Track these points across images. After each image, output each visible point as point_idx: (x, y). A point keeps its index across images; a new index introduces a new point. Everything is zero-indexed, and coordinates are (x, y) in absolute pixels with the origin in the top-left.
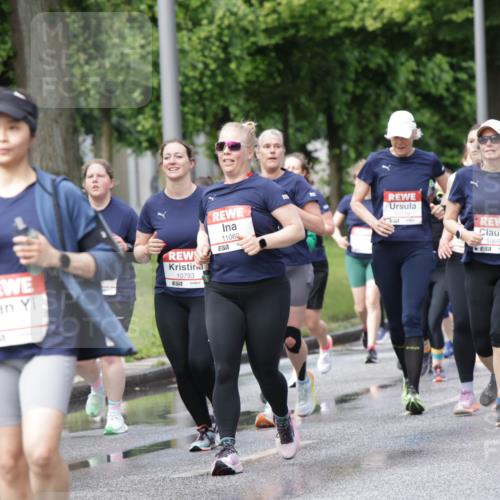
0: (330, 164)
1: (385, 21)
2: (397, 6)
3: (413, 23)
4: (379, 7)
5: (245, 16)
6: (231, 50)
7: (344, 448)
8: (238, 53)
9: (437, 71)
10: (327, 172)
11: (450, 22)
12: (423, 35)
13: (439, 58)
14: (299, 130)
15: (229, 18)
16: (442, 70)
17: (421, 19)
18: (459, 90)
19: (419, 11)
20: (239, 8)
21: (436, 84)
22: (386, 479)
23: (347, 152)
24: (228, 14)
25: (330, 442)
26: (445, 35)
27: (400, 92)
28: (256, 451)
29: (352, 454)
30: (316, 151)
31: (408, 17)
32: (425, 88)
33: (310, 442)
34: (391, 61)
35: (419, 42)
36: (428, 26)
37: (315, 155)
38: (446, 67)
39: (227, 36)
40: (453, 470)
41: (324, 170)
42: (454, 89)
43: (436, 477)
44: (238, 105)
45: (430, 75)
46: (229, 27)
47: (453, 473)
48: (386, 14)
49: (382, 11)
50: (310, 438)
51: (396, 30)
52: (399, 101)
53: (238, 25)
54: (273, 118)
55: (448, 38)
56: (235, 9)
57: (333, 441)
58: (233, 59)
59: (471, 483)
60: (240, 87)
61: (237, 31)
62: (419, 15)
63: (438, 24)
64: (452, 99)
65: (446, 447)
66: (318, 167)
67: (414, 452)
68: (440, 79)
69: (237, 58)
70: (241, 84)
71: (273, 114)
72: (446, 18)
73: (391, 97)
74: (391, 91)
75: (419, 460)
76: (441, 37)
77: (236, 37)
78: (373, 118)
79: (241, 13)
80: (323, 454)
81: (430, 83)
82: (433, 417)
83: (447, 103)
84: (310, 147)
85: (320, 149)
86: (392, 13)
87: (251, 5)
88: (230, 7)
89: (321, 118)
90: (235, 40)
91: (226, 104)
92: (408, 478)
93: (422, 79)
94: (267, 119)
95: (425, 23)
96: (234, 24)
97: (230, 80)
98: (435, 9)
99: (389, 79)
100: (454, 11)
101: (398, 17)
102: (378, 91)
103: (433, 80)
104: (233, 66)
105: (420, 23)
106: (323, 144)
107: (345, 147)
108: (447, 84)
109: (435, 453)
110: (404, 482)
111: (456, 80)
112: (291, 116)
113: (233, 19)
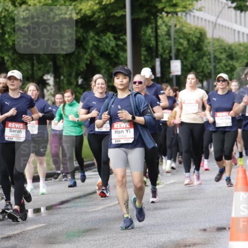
0: (54, 86)
1: (82, 15)
2: (88, 8)
3: (96, 16)
4: (79, 8)
5: (13, 11)
6: (5, 28)
7: (61, 227)
8: (9, 30)
9: (108, 40)
10: (53, 90)
11: (114, 16)
12: (100, 22)
13: (109, 34)
14: (39, 69)
15: (4, 13)
16: (110, 40)
17: (100, 14)
18: (118, 50)
19: (98, 11)
20: (9, 8)
21: (107, 47)
22: (82, 243)
23: (63, 80)
24: (4, 10)
25: (54, 225)
26: (112, 22)
27: (89, 51)
28: (17, 229)
29: (65, 230)
30: (48, 80)
31: (94, 13)
32: (102, 49)
33: (44, 224)
34: (85, 35)
35: (98, 26)
36: (103, 18)
37: (48, 82)
38: (112, 38)
39: (3, 21)
40: (115, 238)
41: (51, 89)
42: (116, 49)
43: (106, 242)
44: (9, 56)
45: (105, 43)
46: (5, 17)
47: (115, 239)
48: (83, 11)
49: (81, 10)
50: (44, 223)
51: (87, 19)
52: (89, 55)
53: (9, 16)
54: (27, 63)
55: (113, 24)
56: (7, 8)
57: (55, 224)
58: (7, 33)
59: (123, 244)
60: (9, 47)
61: (8, 19)
62: (99, 13)
63: (108, 17)
64: (115, 54)
65: (111, 226)
66: (48, 88)
67: (96, 229)
68: (109, 44)
69: (8, 32)
70: (10, 45)
71: (27, 61)
72: (112, 14)
73: (85, 53)
74: (85, 50)
75: (98, 233)
76: (109, 23)
77: (8, 22)
78: (76, 64)
79: (10, 10)
80: (50, 231)
81: (104, 46)
82: (105, 212)
83: (113, 56)
84: (45, 77)
85: (50, 79)
86: (85, 11)
87: (15, 6)
88: (5, 7)
89: (50, 63)
90: (7, 24)
91: (3, 56)
92: (92, 242)
93: (101, 44)
94: (23, 63)
95: (102, 17)
96: (7, 15)
97: (5, 43)
98: (107, 10)
99: (84, 44)
100: (116, 11)
101: (89, 13)
102: (79, 50)
103: (106, 45)
104: (7, 36)
105: (99, 17)
106: (51, 76)
107: (62, 78)
108: (112, 47)
109: (106, 230)
110: (91, 244)
111: (117, 45)
112: (35, 62)
113: (6, 12)
